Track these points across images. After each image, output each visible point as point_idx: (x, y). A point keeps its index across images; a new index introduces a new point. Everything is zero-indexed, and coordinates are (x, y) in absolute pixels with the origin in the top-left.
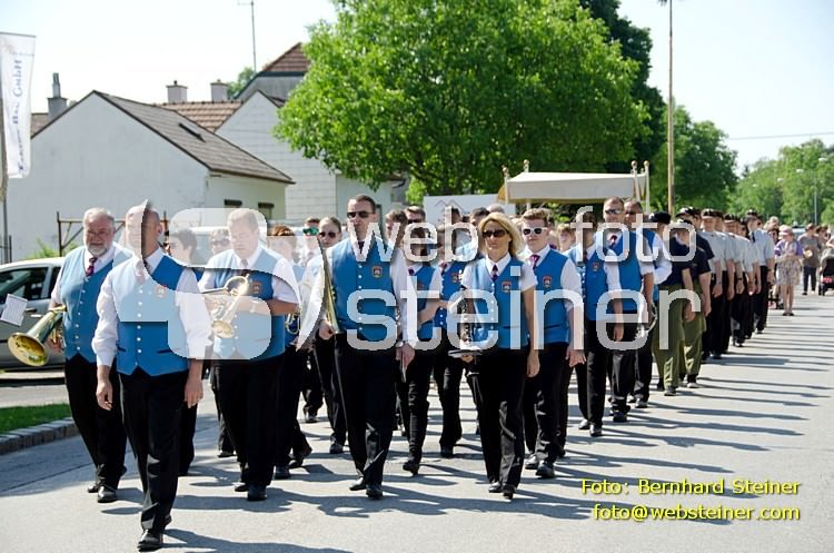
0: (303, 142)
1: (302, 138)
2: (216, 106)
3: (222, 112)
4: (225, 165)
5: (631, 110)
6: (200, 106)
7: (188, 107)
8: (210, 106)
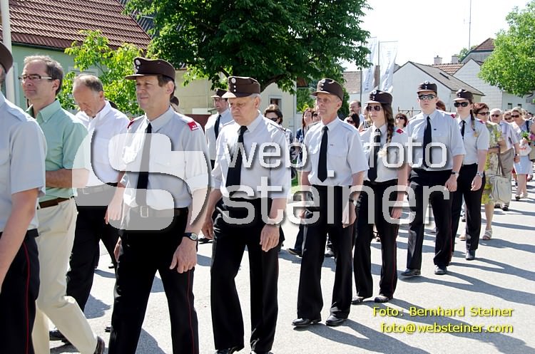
0: (490, 79)
1: (490, 77)
3: (456, 68)
6: (447, 65)
7: (442, 66)
8: (451, 65)
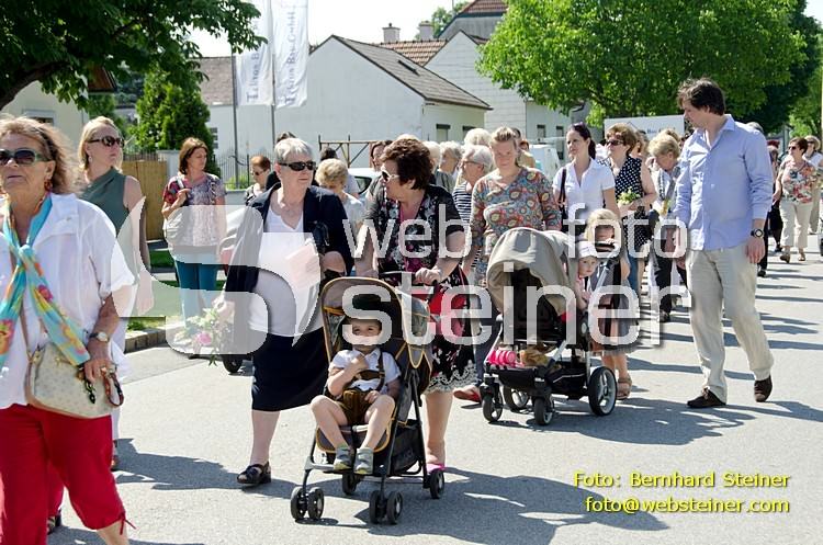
0: (501, 75)
2: (424, 44)
3: (430, 50)
4: (437, 95)
5: (789, 40)
6: (410, 45)
7: (401, 45)
8: (420, 45)
